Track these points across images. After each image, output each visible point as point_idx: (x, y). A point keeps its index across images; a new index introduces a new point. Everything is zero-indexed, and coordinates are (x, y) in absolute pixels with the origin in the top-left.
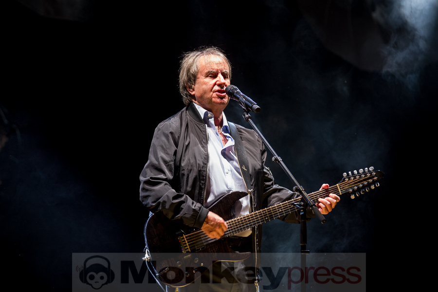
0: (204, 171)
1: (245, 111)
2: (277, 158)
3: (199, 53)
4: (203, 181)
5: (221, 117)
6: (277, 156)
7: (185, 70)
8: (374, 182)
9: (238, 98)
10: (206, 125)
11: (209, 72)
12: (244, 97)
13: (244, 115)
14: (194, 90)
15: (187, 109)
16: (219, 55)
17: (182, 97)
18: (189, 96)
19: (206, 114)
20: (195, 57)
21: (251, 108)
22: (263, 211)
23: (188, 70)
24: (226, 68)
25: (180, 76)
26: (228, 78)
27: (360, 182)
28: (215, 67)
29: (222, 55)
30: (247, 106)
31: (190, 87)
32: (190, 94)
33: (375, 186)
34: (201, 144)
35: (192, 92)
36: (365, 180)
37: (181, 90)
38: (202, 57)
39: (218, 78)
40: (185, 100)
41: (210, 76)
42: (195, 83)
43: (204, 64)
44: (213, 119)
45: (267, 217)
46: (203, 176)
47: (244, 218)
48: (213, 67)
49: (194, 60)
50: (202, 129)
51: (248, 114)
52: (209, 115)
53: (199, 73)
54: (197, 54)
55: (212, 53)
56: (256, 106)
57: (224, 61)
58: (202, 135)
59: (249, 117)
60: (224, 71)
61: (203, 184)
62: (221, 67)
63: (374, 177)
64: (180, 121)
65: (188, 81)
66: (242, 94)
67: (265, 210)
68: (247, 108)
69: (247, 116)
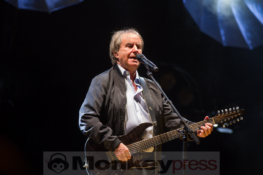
0: (124, 109)
1: (149, 70)
2: (168, 101)
3: (123, 31)
4: (123, 116)
5: (135, 74)
6: (169, 100)
7: (114, 42)
8: (239, 117)
9: (144, 62)
10: (125, 79)
11: (128, 43)
12: (148, 61)
13: (148, 73)
14: (118, 55)
15: (114, 68)
16: (136, 33)
17: (111, 60)
18: (115, 59)
19: (125, 72)
20: (120, 34)
21: (153, 68)
22: (162, 135)
23: (115, 42)
24: (139, 42)
25: (110, 46)
26: (140, 48)
27: (228, 116)
28: (132, 41)
29: (137, 33)
30: (150, 67)
31: (116, 53)
32: (116, 58)
33: (240, 119)
34: (122, 92)
35: (117, 56)
36: (232, 115)
37: (111, 55)
38: (124, 34)
39: (133, 48)
40: (113, 62)
41: (129, 47)
42: (119, 50)
43: (125, 38)
44: (129, 75)
45: (165, 139)
46: (123, 113)
47: (149, 140)
48: (131, 41)
49: (119, 36)
50: (122, 82)
51: (150, 73)
52: (127, 73)
53: (122, 44)
54: (122, 32)
55: (131, 32)
56: (156, 68)
57: (139, 38)
58: (122, 85)
59: (151, 75)
60: (138, 43)
61: (123, 117)
62: (136, 41)
63: (238, 113)
64: (109, 76)
65: (115, 49)
66: (146, 59)
67: (164, 135)
68: (150, 69)
69: (150, 74)
